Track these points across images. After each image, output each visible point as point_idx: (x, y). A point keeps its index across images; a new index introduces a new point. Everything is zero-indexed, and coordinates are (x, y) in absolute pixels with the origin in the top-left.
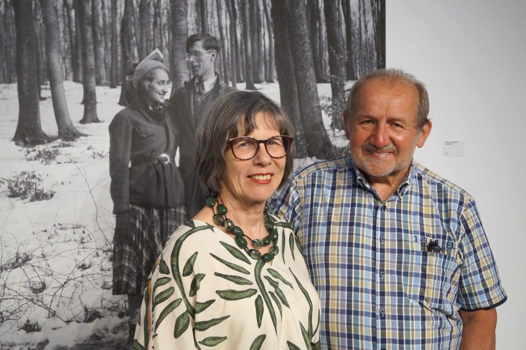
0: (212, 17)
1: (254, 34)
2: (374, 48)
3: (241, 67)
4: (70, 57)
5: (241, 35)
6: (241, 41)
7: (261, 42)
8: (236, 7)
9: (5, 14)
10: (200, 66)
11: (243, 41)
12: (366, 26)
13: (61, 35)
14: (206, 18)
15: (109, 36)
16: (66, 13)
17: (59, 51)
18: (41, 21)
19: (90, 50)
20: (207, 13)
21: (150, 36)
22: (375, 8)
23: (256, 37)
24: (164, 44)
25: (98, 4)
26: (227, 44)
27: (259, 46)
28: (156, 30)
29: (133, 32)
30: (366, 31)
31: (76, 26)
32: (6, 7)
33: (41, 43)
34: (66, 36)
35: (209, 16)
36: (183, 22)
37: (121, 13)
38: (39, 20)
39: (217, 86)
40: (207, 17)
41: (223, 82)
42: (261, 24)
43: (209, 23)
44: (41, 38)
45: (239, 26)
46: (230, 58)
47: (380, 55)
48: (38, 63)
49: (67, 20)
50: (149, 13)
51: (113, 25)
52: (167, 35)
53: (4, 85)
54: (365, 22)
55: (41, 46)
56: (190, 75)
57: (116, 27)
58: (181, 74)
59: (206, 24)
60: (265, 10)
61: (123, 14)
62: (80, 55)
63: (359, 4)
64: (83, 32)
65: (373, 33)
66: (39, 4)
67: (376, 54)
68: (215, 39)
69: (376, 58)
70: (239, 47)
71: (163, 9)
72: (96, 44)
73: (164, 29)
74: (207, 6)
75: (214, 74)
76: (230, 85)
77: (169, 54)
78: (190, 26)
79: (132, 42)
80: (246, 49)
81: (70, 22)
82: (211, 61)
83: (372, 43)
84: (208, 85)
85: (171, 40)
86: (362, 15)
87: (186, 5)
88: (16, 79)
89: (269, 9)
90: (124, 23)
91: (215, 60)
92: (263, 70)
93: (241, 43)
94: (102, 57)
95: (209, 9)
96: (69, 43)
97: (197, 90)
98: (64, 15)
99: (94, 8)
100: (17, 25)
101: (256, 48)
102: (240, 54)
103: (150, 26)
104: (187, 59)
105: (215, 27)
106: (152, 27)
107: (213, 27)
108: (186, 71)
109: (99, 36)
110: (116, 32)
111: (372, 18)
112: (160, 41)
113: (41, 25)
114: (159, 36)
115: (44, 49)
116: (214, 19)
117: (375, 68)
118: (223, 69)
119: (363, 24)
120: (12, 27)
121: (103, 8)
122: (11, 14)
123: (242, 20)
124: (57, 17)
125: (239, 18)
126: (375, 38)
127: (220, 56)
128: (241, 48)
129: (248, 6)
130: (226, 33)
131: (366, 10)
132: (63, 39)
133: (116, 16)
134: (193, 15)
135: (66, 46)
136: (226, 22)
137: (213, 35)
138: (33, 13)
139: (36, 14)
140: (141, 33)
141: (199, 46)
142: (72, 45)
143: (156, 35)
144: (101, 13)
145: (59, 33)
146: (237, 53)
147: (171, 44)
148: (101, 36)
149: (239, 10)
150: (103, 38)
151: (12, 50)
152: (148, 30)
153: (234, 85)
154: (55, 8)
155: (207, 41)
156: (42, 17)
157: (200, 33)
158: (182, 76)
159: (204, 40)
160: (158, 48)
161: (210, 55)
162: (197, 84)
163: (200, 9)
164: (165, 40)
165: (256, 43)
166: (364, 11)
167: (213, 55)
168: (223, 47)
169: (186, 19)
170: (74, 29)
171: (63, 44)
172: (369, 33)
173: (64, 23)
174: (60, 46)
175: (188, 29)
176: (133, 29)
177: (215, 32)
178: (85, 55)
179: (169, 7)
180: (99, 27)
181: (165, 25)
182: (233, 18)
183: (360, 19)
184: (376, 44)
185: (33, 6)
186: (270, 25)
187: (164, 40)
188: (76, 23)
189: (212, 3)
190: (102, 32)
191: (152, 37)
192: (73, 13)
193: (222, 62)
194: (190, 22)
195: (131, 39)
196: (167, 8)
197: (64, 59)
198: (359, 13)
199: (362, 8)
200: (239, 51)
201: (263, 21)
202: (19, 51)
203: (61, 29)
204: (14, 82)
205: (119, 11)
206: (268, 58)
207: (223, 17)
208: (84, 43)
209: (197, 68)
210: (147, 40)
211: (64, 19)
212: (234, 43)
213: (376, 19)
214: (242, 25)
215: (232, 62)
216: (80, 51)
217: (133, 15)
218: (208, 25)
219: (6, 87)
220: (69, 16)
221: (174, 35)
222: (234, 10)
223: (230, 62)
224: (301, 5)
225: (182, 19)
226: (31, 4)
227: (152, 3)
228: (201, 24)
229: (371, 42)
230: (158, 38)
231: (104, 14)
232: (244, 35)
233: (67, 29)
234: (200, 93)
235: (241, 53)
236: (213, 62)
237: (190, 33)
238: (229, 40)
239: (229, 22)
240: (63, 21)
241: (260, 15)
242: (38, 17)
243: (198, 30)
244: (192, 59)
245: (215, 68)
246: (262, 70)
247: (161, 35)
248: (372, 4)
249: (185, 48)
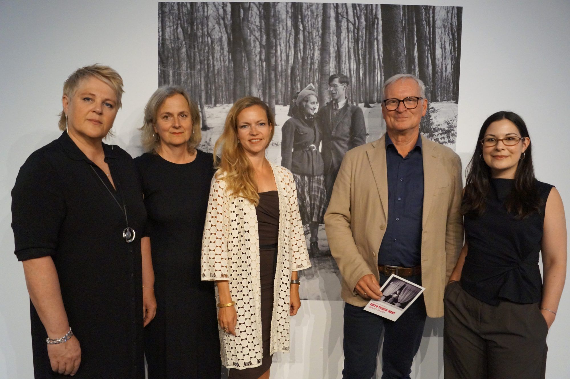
0: (345, 64)
1: (371, 74)
2: (451, 81)
3: (362, 94)
4: (262, 89)
5: (363, 74)
6: (363, 78)
7: (375, 78)
8: (361, 57)
9: (229, 66)
10: (336, 93)
11: (364, 78)
12: (446, 67)
13: (258, 76)
14: (341, 64)
15: (284, 76)
16: (260, 64)
17: (256, 86)
18: (247, 69)
19: (273, 85)
20: (342, 62)
21: (307, 76)
22: (453, 55)
23: (372, 75)
24: (315, 80)
25: (278, 58)
26: (354, 80)
27: (374, 81)
28: (311, 73)
29: (298, 74)
30: (446, 71)
31: (266, 71)
32: (229, 62)
33: (247, 81)
34: (260, 77)
35: (343, 63)
36: (327, 68)
37: (291, 63)
38: (246, 68)
39: (346, 105)
40: (342, 64)
41: (350, 103)
42: (375, 67)
43: (343, 67)
44: (247, 79)
45: (362, 69)
46: (355, 88)
47: (455, 86)
48: (245, 93)
49: (261, 68)
50: (307, 63)
51: (286, 70)
52: (317, 75)
53: (226, 105)
54: (445, 64)
55: (247, 83)
56: (330, 99)
57: (288, 72)
58: (325, 98)
59: (341, 68)
60: (379, 59)
61: (292, 64)
62: (267, 88)
63: (442, 53)
64: (270, 75)
65: (451, 72)
66: (246, 59)
67: (452, 85)
68: (346, 77)
69: (452, 87)
70: (361, 81)
71: (316, 60)
72: (277, 81)
73: (316, 72)
74: (342, 57)
75: (345, 98)
76: (355, 104)
77: (318, 86)
78: (332, 70)
79: (297, 79)
80: (366, 83)
81: (262, 69)
82: (343, 90)
83: (450, 78)
84: (341, 105)
85: (320, 78)
86: (444, 61)
87: (330, 57)
88: (233, 101)
89: (381, 58)
90: (293, 69)
91: (346, 90)
92: (376, 95)
93: (363, 79)
94: (280, 88)
95: (344, 59)
96: (261, 81)
97: (334, 108)
98: (259, 65)
99: (276, 61)
100: (235, 72)
101: (372, 82)
102: (361, 86)
103: (307, 70)
104: (329, 89)
105: (346, 70)
106: (309, 71)
107: (345, 70)
108: (328, 96)
109: (278, 76)
110: (288, 74)
111: (450, 62)
112: (313, 79)
113: (247, 71)
114: (313, 76)
115: (248, 85)
116: (346, 65)
117: (451, 94)
118: (350, 95)
119: (444, 66)
120: (232, 73)
121: (281, 60)
122: (231, 66)
123: (364, 65)
124: (256, 66)
125: (362, 64)
126: (452, 75)
127: (349, 87)
128: (362, 82)
129: (368, 56)
130: (354, 73)
131: (447, 57)
132: (259, 79)
133: (288, 65)
134: (333, 63)
135: (260, 83)
136: (353, 66)
137: (345, 74)
138: (243, 65)
139: (245, 65)
140: (302, 74)
141: (336, 81)
142: (263, 82)
143: (311, 75)
144: (280, 64)
145: (257, 75)
146: (359, 85)
147: (319, 80)
148: (280, 77)
149: (362, 59)
150: (281, 78)
151: (231, 86)
152: (307, 72)
153: (357, 105)
154: (255, 61)
155: (341, 78)
156: (247, 67)
157: (337, 73)
158: (325, 99)
159: (339, 78)
160: (312, 83)
161: (343, 87)
162: (334, 104)
163: (338, 59)
164: (316, 79)
165: (372, 79)
166: (445, 58)
167: (345, 87)
168: (351, 81)
169: (329, 65)
170: (265, 73)
171: (258, 81)
172: (448, 71)
173: (260, 70)
174: (257, 83)
175: (330, 71)
176: (298, 72)
177: (346, 72)
178: (270, 88)
179: (319, 59)
180: (279, 72)
181: (316, 69)
182: (358, 64)
183: (442, 63)
184: (452, 80)
185: (243, 61)
186: (382, 68)
187: (315, 78)
188: (266, 70)
189: (346, 55)
190: (280, 75)
191: (309, 76)
192: (264, 64)
193: (350, 91)
194: (332, 67)
195: (296, 78)
196: (318, 59)
197: (259, 90)
198: (441, 60)
199: (444, 56)
200: (361, 84)
201: (377, 65)
202: (235, 86)
203: (258, 73)
204: (232, 103)
205: (290, 62)
206: (379, 88)
207: (352, 64)
208: (270, 80)
209: (334, 95)
210: (306, 78)
211: (259, 67)
212: (358, 79)
213: (453, 62)
214: (363, 68)
215: (356, 90)
216: (267, 85)
217: (298, 64)
218: (342, 69)
219: (227, 106)
220: (262, 66)
221: (322, 75)
222: (359, 59)
223: (355, 91)
224: (402, 55)
225: (326, 66)
226: (242, 60)
227: (309, 56)
228: (338, 68)
229: (449, 77)
230: (312, 77)
231: (282, 64)
232: (365, 74)
233: (261, 73)
234: (336, 109)
235: (362, 85)
236: (344, 91)
237: (331, 74)
238: (355, 78)
239: (355, 66)
240: (259, 68)
241: (375, 62)
242: (246, 67)
243: (336, 72)
244: (332, 89)
245: (345, 95)
246: (375, 96)
247: (314, 75)
248: (451, 53)
249: (328, 83)
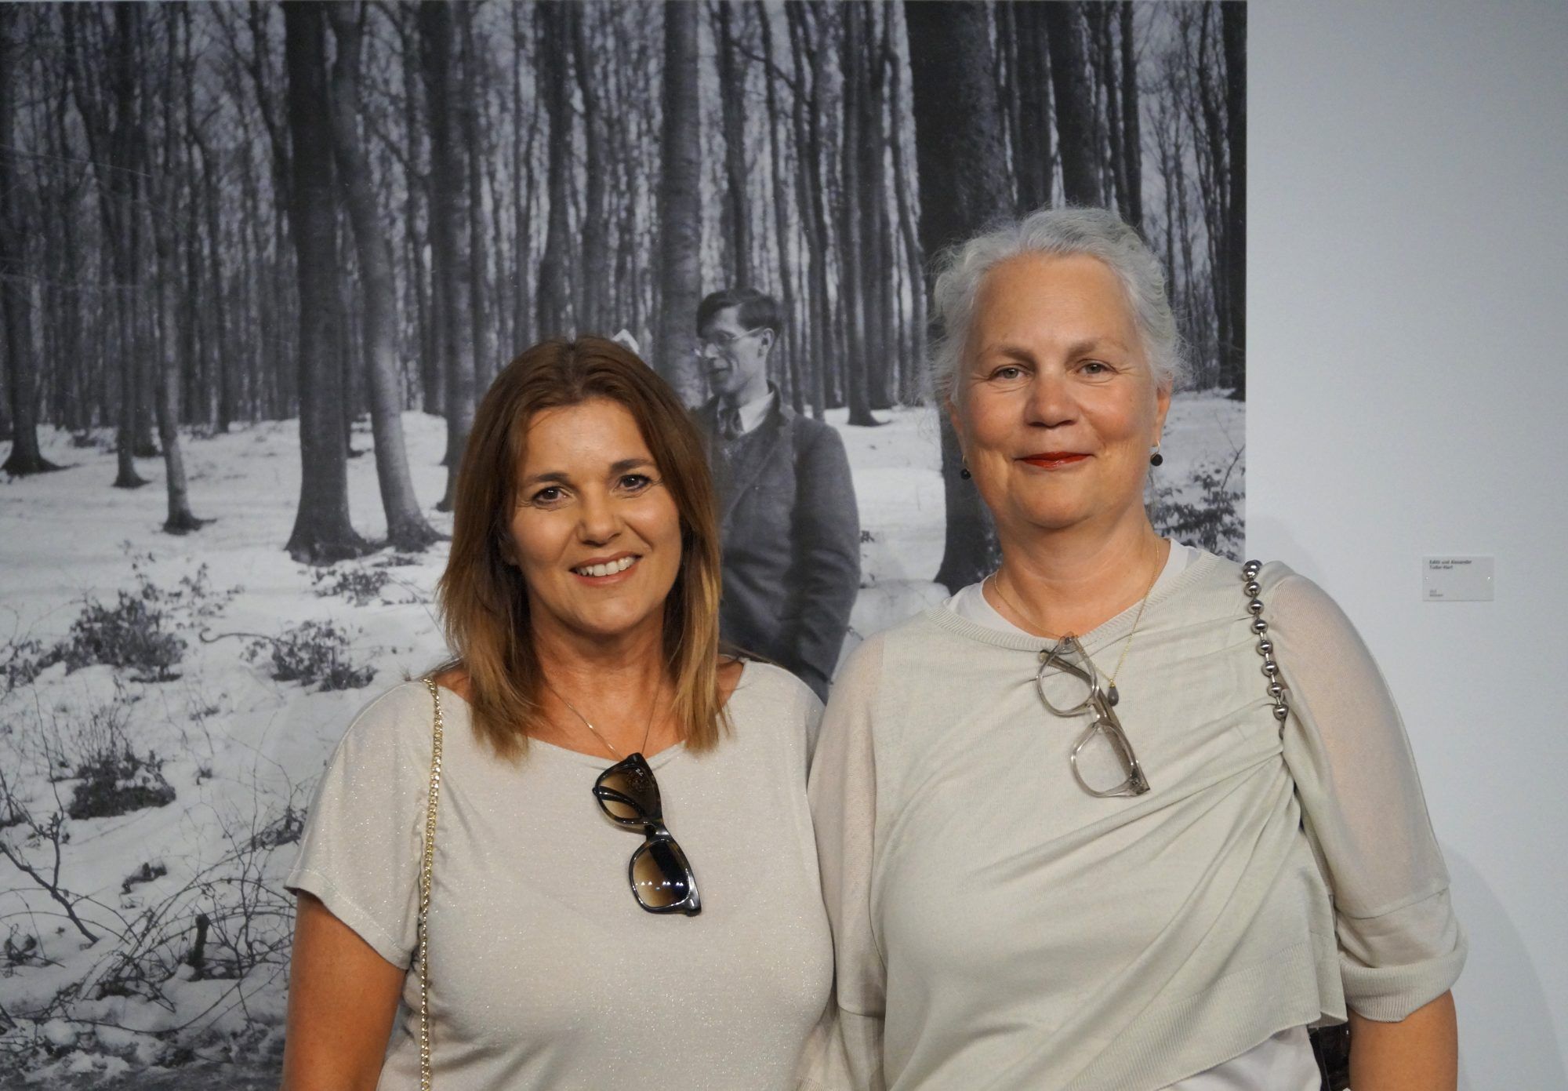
0: (763, 246)
1: (873, 285)
2: (1212, 308)
3: (836, 369)
4: (418, 355)
5: (838, 288)
6: (838, 303)
7: (891, 304)
8: (827, 219)
9: (278, 263)
10: (730, 369)
11: (843, 303)
12: (1187, 252)
13: (400, 305)
14: (746, 249)
15: (510, 303)
16: (411, 255)
17: (395, 344)
18: (356, 276)
19: (465, 340)
20: (752, 238)
21: (608, 299)
22: (1214, 202)
23: (878, 292)
24: (642, 318)
25: (485, 230)
26: (802, 313)
27: (886, 314)
28: (623, 286)
29: (568, 291)
30: (1188, 264)
31: (433, 285)
32: (280, 246)
33: (355, 325)
34: (411, 308)
35: (756, 244)
36: (691, 264)
37: (538, 250)
38: (351, 273)
39: (774, 414)
40: (751, 248)
41: (790, 407)
42: (891, 257)
43: (756, 262)
44: (355, 315)
45: (834, 266)
46: (808, 347)
47: (1230, 327)
48: (346, 372)
49: (413, 270)
50: (606, 247)
51: (519, 278)
52: (649, 295)
53: (271, 424)
54: (1184, 239)
55: (355, 334)
56: (704, 392)
57: (526, 283)
58: (681, 390)
59: (749, 265)
60: (904, 223)
61: (543, 251)
62: (441, 351)
63: (1169, 193)
64: (450, 297)
65: (1209, 268)
66: (352, 235)
67: (1215, 325)
68: (769, 301)
69: (1216, 334)
70: (833, 318)
71: (642, 235)
72: (479, 324)
73: (643, 282)
74: (751, 221)
75: (766, 388)
76: (809, 414)
77: (654, 341)
78: (708, 273)
79: (563, 316)
80: (852, 323)
81: (419, 275)
82: (760, 354)
83: (1206, 294)
84: (751, 417)
85: (659, 306)
86: (1176, 224)
87: (699, 220)
88: (297, 408)
89: (913, 220)
90: (547, 271)
91: (770, 354)
92: (896, 374)
93: (838, 309)
94: (493, 353)
95: (757, 228)
96: (416, 323)
97: (723, 429)
98: (406, 259)
99: (475, 240)
100: (304, 288)
101: (877, 320)
102: (834, 336)
103: (607, 276)
104: (698, 353)
105: (770, 271)
106: (612, 279)
107: (765, 272)
108: (696, 382)
109: (486, 304)
110: (527, 295)
111: (1204, 228)
112: (631, 312)
113: (355, 283)
114: (630, 300)
115: (360, 340)
116: (768, 251)
117: (1214, 362)
118: (789, 375)
119: (1177, 247)
120: (292, 293)
121: (497, 238)
122: (290, 261)
123: (842, 251)
124: (392, 265)
125: (834, 246)
126: (1214, 281)
127: (783, 342)
128: (838, 321)
129: (857, 215)
130: (800, 286)
131: (1188, 208)
132: (404, 316)
133: (527, 256)
134: (714, 244)
135: (410, 331)
136: (799, 257)
137: (765, 291)
138: (338, 258)
139: (344, 259)
140: (587, 295)
141: (729, 320)
142: (422, 327)
143: (623, 297)
144: (492, 251)
145: (396, 300)
146: (826, 333)
147: (658, 318)
148: (492, 304)
149: (833, 226)
150: (496, 309)
151: (290, 345)
152: (604, 284)
153: (818, 415)
154: (388, 244)
155: (748, 306)
156: (357, 265)
157: (732, 287)
158: (685, 395)
159: (740, 305)
160: (627, 327)
161: (757, 341)
162: (722, 413)
163: (732, 229)
164: (645, 309)
165: (876, 307)
166: (1183, 211)
167: (765, 342)
168: (791, 319)
169: (697, 253)
170: (429, 291)
171: (403, 325)
172: (1197, 268)
173: (408, 279)
174: (396, 332)
175: (700, 280)
176: (566, 284)
177: (770, 283)
178: (452, 351)
179: (654, 229)
180: (487, 285)
181: (645, 271)
182: (818, 248)
183: (1169, 233)
184: (1216, 299)
185: (339, 241)
186: (917, 261)
187: (641, 308)
188: (434, 277)
189: (765, 212)
190: (494, 295)
191: (613, 303)
192: (427, 253)
193: (788, 357)
194: (708, 261)
195: (563, 307)
196: (649, 232)
197: (405, 360)
198: (1165, 218)
199: (1176, 204)
200: (832, 329)
201: (898, 250)
202: (305, 346)
203: (401, 293)
204: (292, 417)
205: (534, 244)
206: (909, 343)
207: (792, 247)
208: (452, 322)
209: (722, 375)
210: (601, 309)
211: (407, 267)
212: (818, 308)
213: (1217, 229)
214: (841, 263)
215: (814, 355)
216: (442, 341)
217: (567, 252)
218: (753, 267)
219: (274, 429)
220: (419, 262)
221: (667, 296)
222: (821, 228)
223: (808, 357)
224: (1001, 205)
225: (688, 257)
226: (334, 237)
227: (614, 220)
228: (734, 265)
229: (1202, 292)
230: (626, 304)
231: (499, 254)
232: (846, 288)
233: (413, 292)
234: (730, 436)
235: (839, 333)
236: (764, 358)
237: (708, 290)
238: (807, 303)
239: (806, 258)
240: (404, 273)
241: (890, 236)
242: (350, 266)
243: (727, 280)
244: (711, 351)
245: (769, 374)
246: (892, 375)
247: (634, 297)
248: (1206, 192)
249: (694, 325)
